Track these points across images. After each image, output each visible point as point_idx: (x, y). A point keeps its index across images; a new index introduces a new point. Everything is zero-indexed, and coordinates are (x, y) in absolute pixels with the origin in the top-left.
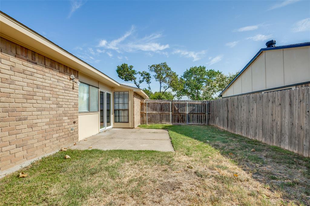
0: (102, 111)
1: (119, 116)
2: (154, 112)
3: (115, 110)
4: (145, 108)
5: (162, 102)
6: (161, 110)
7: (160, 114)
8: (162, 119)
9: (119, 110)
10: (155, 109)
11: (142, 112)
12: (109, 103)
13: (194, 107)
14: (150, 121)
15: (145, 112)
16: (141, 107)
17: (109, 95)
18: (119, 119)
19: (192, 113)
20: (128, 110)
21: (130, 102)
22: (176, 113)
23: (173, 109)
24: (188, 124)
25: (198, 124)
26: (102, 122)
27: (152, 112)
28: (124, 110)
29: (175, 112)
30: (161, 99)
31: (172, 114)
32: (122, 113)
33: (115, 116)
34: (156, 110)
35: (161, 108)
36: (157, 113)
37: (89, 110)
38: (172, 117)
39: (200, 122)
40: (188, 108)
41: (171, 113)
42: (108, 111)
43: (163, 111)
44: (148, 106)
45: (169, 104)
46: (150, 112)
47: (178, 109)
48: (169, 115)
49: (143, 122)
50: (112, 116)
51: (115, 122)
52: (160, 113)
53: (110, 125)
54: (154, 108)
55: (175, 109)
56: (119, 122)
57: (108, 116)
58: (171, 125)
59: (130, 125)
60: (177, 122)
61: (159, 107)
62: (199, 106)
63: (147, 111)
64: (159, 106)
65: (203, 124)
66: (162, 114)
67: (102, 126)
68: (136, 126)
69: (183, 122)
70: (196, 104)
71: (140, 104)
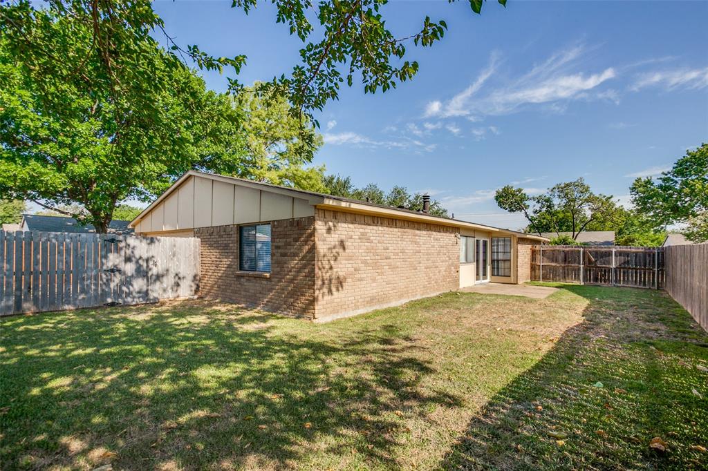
0: (478, 261)
1: (498, 268)
2: (553, 264)
3: (493, 261)
4: (539, 257)
5: (567, 249)
6: (565, 261)
7: (564, 268)
8: (566, 275)
9: (498, 261)
10: (555, 259)
11: (534, 263)
12: (485, 253)
13: (628, 256)
14: (545, 278)
15: (539, 264)
16: (532, 255)
17: (485, 243)
18: (498, 271)
19: (623, 268)
20: (510, 260)
21: (512, 250)
22: (593, 267)
23: (587, 260)
24: (614, 286)
25: (636, 286)
26: (477, 274)
27: (549, 264)
28: (504, 261)
29: (589, 265)
30: (567, 244)
31: (583, 268)
32: (501, 265)
33: (493, 268)
34: (556, 261)
35: (565, 258)
36: (558, 265)
37: (467, 261)
38: (583, 272)
39: (642, 284)
40: (615, 259)
41: (582, 266)
42: (485, 261)
43: (569, 262)
44: (543, 255)
45: (579, 251)
46: (546, 264)
47: (596, 261)
48: (579, 269)
49: (534, 278)
50: (489, 268)
51: (493, 275)
52: (563, 265)
53: (486, 279)
54: (553, 257)
55: (590, 260)
56: (498, 275)
57: (485, 268)
58: (582, 284)
59: (512, 279)
60: (594, 281)
61: (561, 257)
62: (640, 257)
63: (541, 262)
64: (562, 255)
65: (647, 287)
66: (566, 268)
67: (477, 279)
68: (520, 282)
69: (605, 282)
70: (633, 253)
71: (529, 252)
